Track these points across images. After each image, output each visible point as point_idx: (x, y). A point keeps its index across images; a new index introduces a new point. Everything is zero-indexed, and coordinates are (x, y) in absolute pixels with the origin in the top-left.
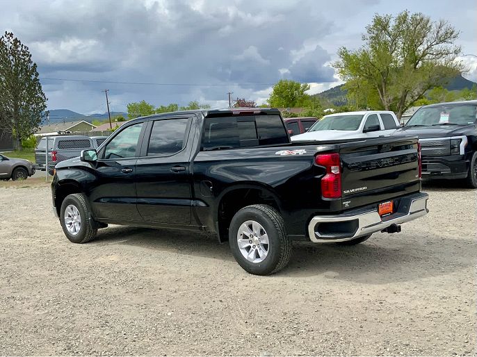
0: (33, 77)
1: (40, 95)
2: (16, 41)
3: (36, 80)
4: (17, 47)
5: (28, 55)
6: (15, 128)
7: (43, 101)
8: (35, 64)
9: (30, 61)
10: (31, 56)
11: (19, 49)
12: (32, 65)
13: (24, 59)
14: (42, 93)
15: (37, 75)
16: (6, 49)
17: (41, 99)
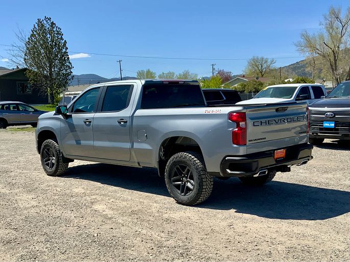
0: (64, 50)
1: (68, 64)
2: (53, 23)
3: (66, 52)
4: (53, 28)
5: (60, 34)
6: (49, 87)
7: (70, 68)
8: (65, 41)
9: (62, 38)
10: (62, 35)
11: (55, 29)
12: (63, 41)
13: (58, 37)
14: (70, 63)
15: (67, 48)
16: (45, 29)
17: (69, 67)
